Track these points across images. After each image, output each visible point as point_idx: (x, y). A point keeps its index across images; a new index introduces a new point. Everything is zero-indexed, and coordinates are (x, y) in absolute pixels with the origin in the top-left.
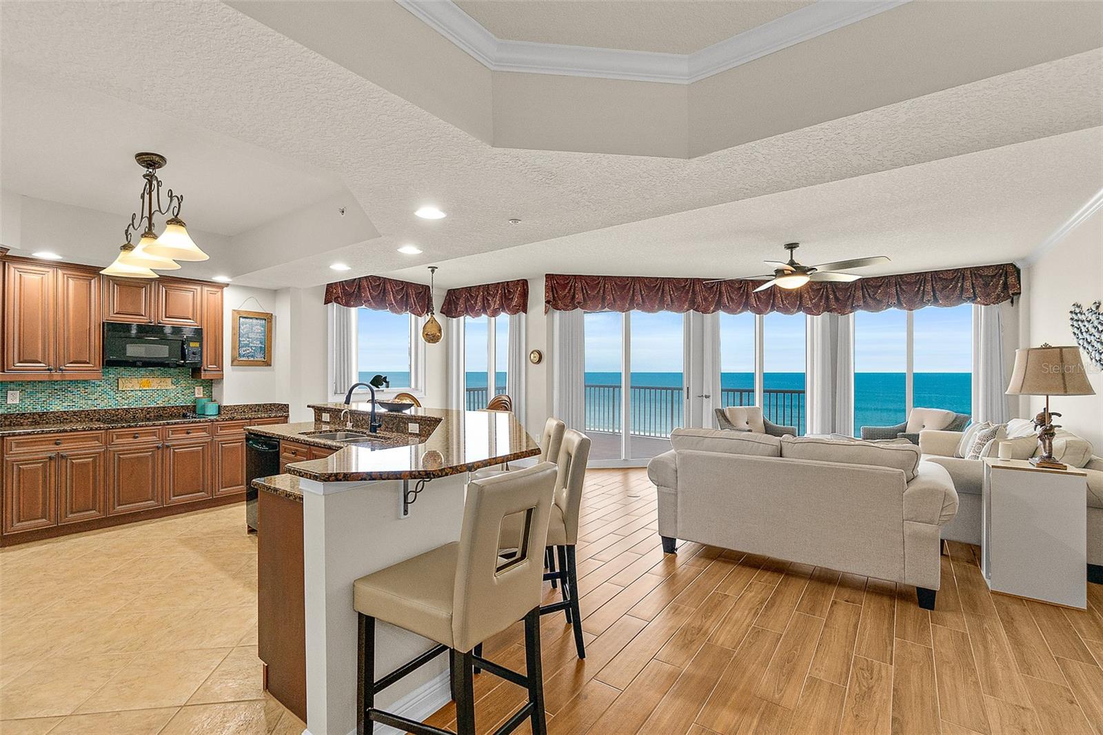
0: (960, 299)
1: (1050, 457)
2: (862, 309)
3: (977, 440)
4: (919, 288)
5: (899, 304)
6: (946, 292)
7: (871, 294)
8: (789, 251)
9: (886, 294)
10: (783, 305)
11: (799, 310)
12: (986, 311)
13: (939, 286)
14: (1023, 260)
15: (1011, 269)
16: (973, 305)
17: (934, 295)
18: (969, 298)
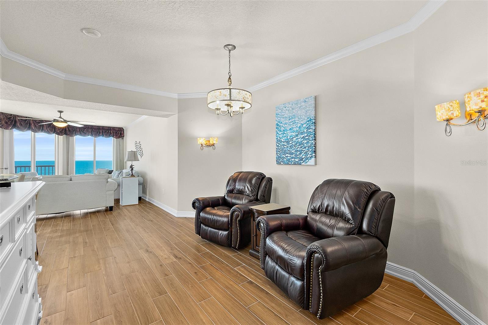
0: (110, 136)
1: (132, 174)
2: (79, 135)
3: (117, 175)
4: (98, 131)
5: (92, 135)
6: (106, 133)
7: (82, 130)
8: (60, 113)
9: (88, 131)
10: (47, 130)
11: (54, 133)
12: (116, 140)
13: (104, 131)
14: (125, 127)
15: (122, 129)
16: (113, 138)
17: (103, 133)
18: (112, 136)
